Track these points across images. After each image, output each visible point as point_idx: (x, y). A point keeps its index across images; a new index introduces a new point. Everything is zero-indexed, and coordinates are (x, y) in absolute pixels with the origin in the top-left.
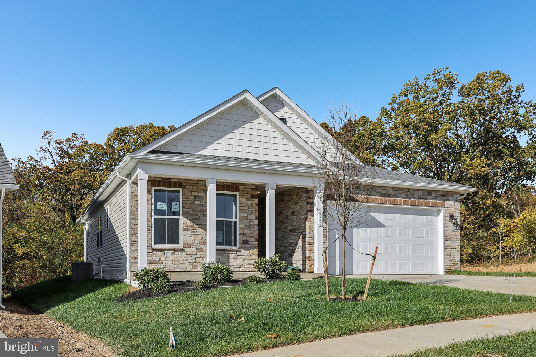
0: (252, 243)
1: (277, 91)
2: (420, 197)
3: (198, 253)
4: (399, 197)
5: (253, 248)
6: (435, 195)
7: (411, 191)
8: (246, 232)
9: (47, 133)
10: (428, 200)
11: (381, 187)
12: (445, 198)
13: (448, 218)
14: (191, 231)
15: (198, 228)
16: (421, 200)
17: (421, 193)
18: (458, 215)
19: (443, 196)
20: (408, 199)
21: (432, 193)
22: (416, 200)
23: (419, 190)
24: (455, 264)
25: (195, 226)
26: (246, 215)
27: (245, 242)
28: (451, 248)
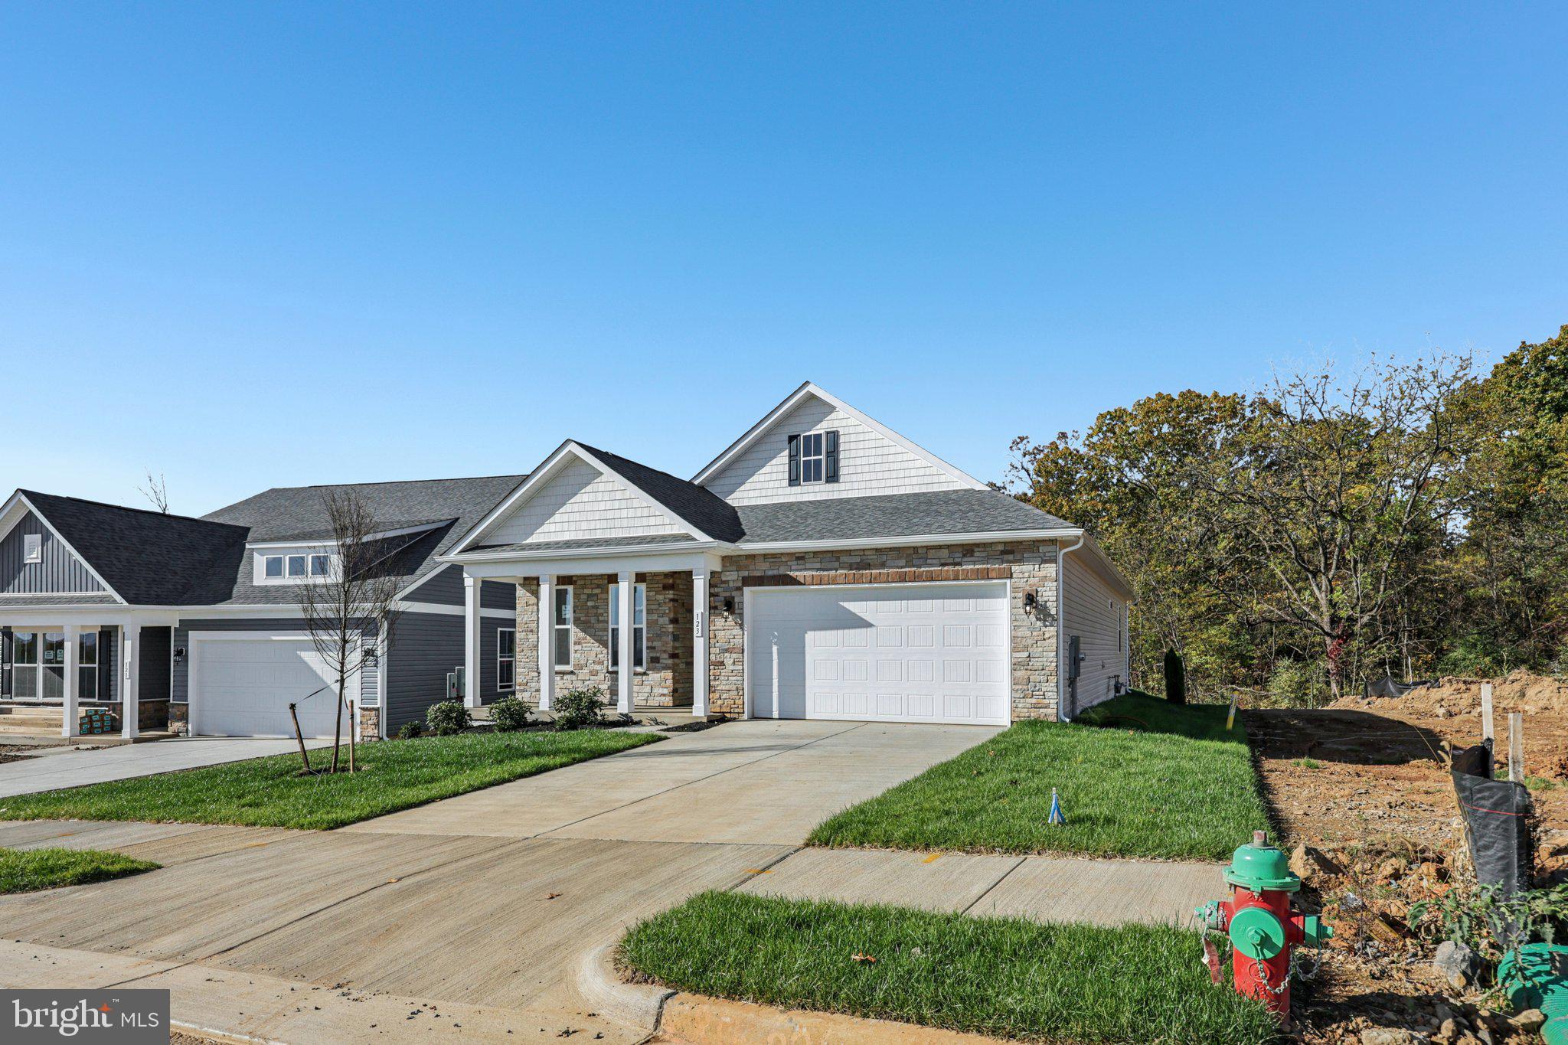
0: (664, 661)
1: (811, 388)
2: (942, 561)
3: (592, 678)
4: (892, 567)
5: (666, 668)
6: (984, 554)
7: (920, 551)
8: (656, 644)
9: (1022, 439)
10: (964, 567)
11: (850, 551)
12: (1011, 557)
13: (1020, 603)
14: (584, 645)
15: (592, 641)
16: (946, 568)
17: (945, 552)
18: (1050, 594)
19: (1003, 553)
20: (913, 569)
21: (976, 550)
22: (932, 569)
23: (940, 547)
24: (1040, 705)
25: (588, 637)
26: (655, 617)
27: (654, 660)
28: (1029, 667)
